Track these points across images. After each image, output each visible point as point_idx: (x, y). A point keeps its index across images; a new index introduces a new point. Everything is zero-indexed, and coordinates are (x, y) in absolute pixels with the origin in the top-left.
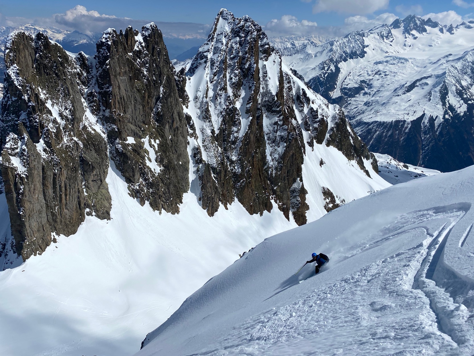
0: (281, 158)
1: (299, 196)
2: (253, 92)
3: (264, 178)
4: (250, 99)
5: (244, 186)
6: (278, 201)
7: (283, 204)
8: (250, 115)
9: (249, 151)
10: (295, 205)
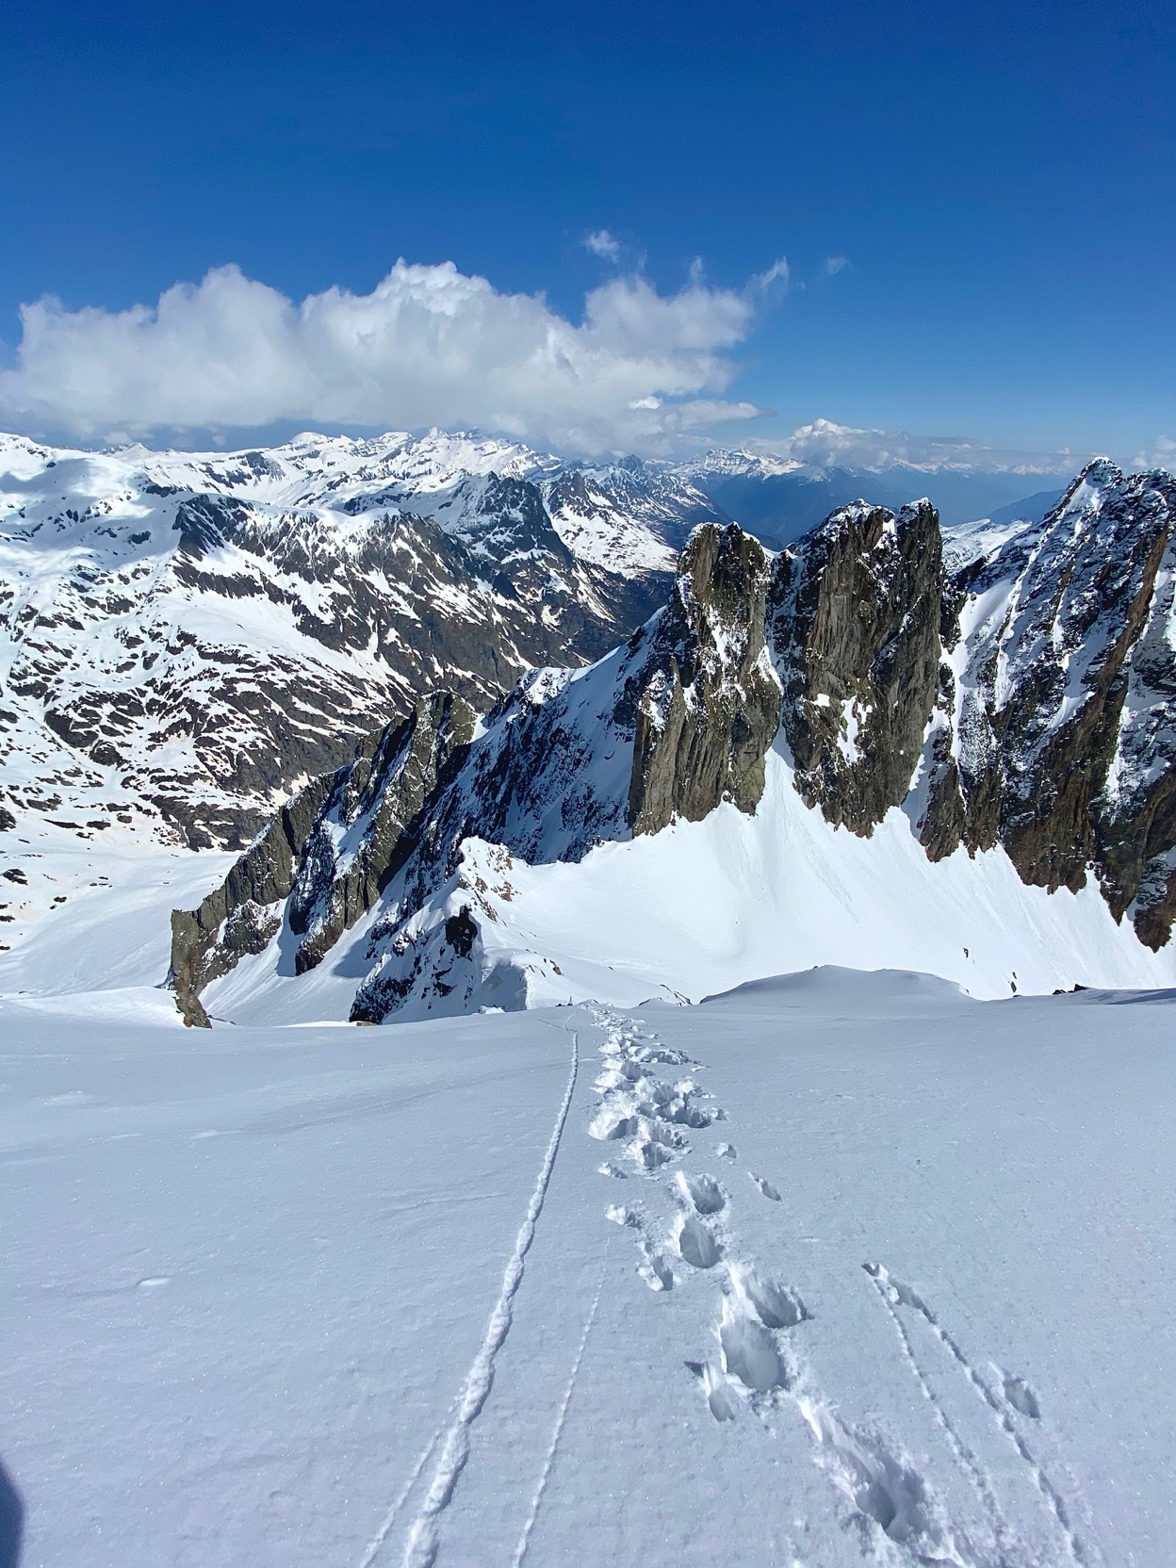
0: (1145, 791)
1: (1166, 881)
2: (1114, 641)
3: (1084, 822)
4: (1101, 656)
5: (1026, 826)
6: (1104, 877)
7: (1114, 888)
8: (1091, 687)
9: (1063, 758)
10: (1147, 898)
